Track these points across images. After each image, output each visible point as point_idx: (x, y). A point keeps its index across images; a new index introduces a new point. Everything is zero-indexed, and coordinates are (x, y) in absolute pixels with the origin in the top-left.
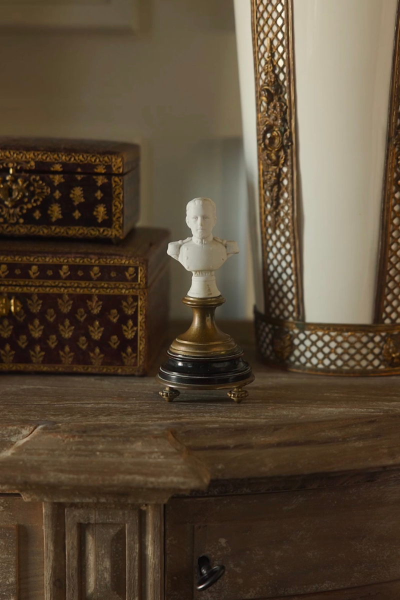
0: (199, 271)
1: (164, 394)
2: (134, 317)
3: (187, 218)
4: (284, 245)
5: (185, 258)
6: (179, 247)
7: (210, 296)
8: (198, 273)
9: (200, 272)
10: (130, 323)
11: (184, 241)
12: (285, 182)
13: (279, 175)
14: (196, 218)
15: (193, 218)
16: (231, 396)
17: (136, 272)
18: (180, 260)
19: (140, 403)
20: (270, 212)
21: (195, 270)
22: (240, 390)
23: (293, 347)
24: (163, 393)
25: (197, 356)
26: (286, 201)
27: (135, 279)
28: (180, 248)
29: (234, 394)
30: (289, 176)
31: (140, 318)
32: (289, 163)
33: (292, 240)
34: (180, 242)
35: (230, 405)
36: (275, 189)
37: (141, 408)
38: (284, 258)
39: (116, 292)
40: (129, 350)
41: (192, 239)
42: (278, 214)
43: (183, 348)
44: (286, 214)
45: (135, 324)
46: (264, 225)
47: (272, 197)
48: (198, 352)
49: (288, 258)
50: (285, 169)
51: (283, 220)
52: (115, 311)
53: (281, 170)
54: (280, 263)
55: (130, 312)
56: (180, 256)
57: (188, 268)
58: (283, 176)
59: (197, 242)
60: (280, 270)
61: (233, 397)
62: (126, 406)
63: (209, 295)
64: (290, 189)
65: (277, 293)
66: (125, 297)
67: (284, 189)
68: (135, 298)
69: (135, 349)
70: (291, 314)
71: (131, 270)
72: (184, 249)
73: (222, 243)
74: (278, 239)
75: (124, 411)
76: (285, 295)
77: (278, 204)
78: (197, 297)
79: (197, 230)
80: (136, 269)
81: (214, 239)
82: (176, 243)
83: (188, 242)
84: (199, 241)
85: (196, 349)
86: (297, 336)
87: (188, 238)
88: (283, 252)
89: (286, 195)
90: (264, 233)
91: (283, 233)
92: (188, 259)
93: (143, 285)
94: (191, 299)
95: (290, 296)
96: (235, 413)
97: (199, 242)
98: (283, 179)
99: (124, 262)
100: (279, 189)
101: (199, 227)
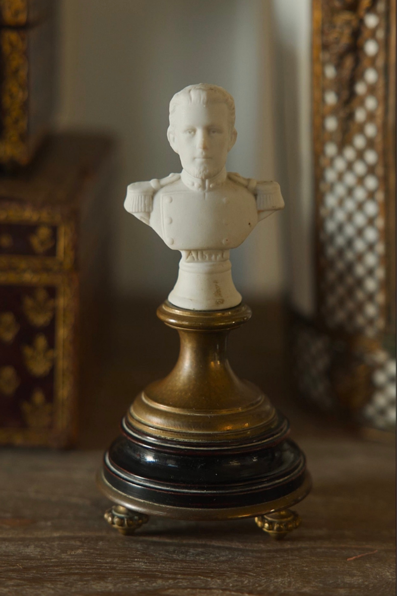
0: (196, 251)
1: (116, 520)
2: (49, 331)
3: (169, 129)
4: (361, 180)
5: (166, 221)
6: (151, 194)
7: (221, 307)
8: (194, 254)
9: (199, 252)
10: (41, 342)
11: (164, 181)
12: (371, 48)
13: (358, 34)
14: (193, 131)
15: (185, 131)
16: (263, 527)
17: (54, 236)
18: (153, 224)
19: (61, 538)
20: (334, 111)
21: (188, 248)
22: (283, 513)
23: (372, 389)
24: (113, 516)
25: (192, 441)
26: (372, 90)
27: (52, 252)
28: (152, 197)
29: (270, 523)
30: (380, 34)
31: (63, 333)
32: (381, 7)
33: (380, 170)
34: (153, 183)
35: (262, 546)
36: (349, 62)
37: (63, 556)
38: (360, 206)
39: (11, 278)
40: (39, 397)
41: (180, 178)
42: (351, 116)
43: (156, 421)
44: (371, 117)
45: (51, 344)
46: (319, 137)
47: (338, 80)
48: (193, 431)
49: (371, 208)
50: (371, 21)
51: (361, 129)
52: (8, 318)
53: (361, 21)
54: (350, 217)
55: (40, 320)
56: (153, 214)
57: (173, 243)
58: (366, 34)
59: (193, 184)
60: (350, 230)
61: (269, 529)
62: (31, 551)
63: (217, 303)
64: (380, 62)
65: (341, 277)
66: (29, 290)
67: (365, 62)
68: (52, 292)
69: (50, 396)
70: (371, 322)
71: (44, 232)
72: (161, 200)
73: (246, 187)
74: (350, 166)
75: (26, 569)
76: (360, 282)
77: (352, 94)
78: (191, 308)
79: (194, 158)
80: (54, 230)
81: (229, 178)
82: (145, 184)
83: (172, 183)
84: (197, 182)
85: (189, 426)
86: (381, 367)
87: (171, 175)
88: (360, 194)
89: (371, 76)
90: (318, 154)
91: (360, 155)
92: (171, 222)
93: (68, 263)
94: (177, 312)
95: (371, 285)
96: (277, 576)
97: (196, 185)
98: (366, 40)
99: (29, 214)
100: (357, 61)
101: (199, 151)
